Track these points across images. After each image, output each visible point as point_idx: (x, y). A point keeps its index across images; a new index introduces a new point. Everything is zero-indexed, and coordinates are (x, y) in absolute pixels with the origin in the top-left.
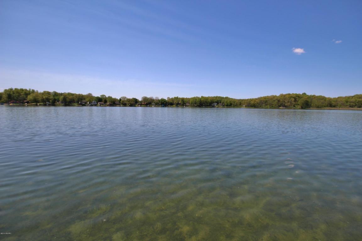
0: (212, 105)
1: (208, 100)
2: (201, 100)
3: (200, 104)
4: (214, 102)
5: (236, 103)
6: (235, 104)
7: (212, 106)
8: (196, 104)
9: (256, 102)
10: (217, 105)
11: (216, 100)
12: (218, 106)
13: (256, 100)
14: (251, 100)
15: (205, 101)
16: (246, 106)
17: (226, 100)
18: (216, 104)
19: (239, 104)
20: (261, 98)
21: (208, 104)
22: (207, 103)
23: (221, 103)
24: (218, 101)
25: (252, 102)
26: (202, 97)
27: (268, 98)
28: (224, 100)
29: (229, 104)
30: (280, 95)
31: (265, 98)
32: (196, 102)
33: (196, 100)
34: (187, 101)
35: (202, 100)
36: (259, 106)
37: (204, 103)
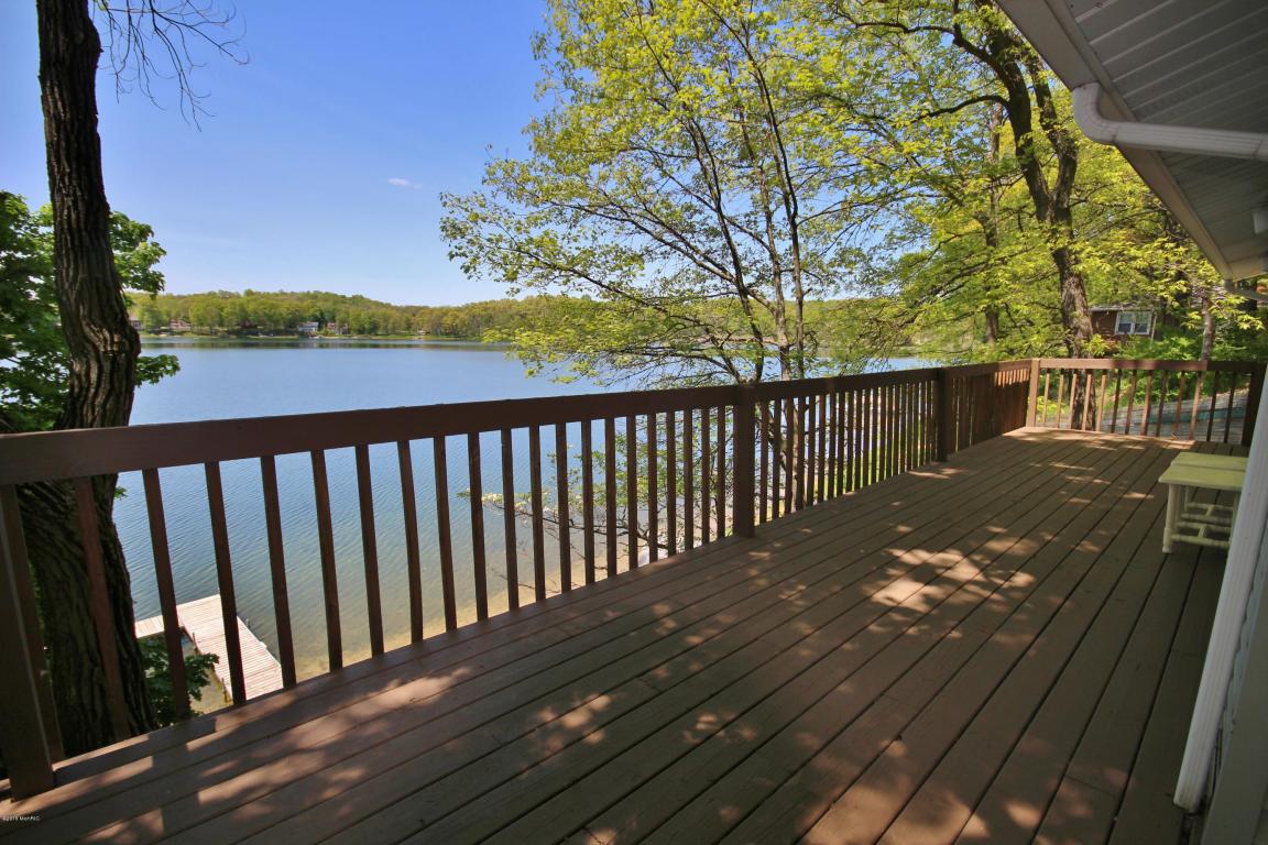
0: (300, 329)
1: (278, 311)
2: (243, 310)
3: (244, 327)
4: (304, 319)
5: (391, 321)
6: (390, 326)
7: (297, 332)
8: (221, 325)
9: (457, 321)
10: (320, 328)
11: (311, 311)
12: (322, 332)
13: (458, 314)
14: (444, 312)
15: (266, 315)
16: (427, 333)
17: (353, 310)
18: (317, 324)
19: (404, 325)
20: (474, 306)
21: (282, 328)
22: (276, 322)
23: (337, 323)
24: (322, 314)
25: (447, 320)
26: (249, 293)
27: (494, 309)
28: (347, 313)
29: (366, 326)
30: (525, 301)
31: (485, 306)
32: (221, 316)
33: (222, 309)
34: (173, 314)
35: (251, 307)
36: (469, 332)
37: (261, 323)
